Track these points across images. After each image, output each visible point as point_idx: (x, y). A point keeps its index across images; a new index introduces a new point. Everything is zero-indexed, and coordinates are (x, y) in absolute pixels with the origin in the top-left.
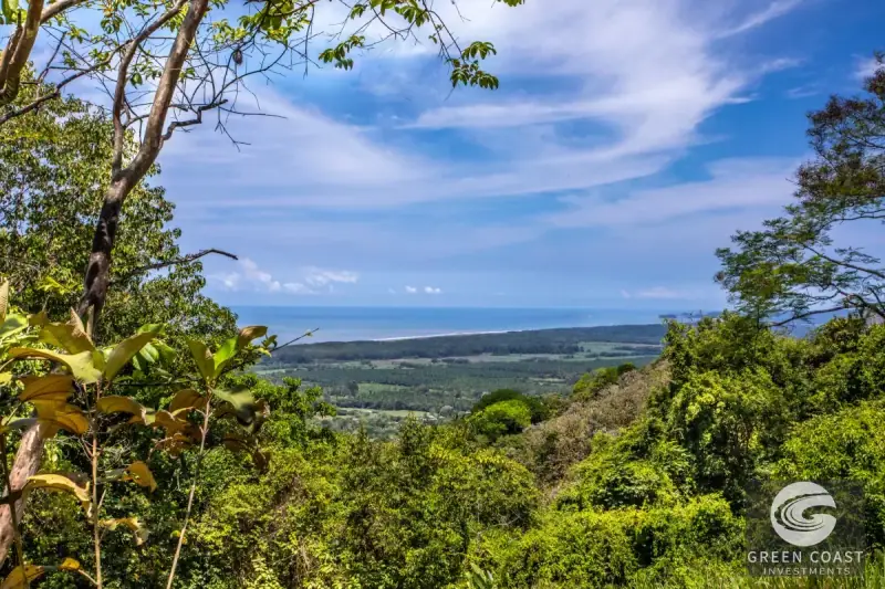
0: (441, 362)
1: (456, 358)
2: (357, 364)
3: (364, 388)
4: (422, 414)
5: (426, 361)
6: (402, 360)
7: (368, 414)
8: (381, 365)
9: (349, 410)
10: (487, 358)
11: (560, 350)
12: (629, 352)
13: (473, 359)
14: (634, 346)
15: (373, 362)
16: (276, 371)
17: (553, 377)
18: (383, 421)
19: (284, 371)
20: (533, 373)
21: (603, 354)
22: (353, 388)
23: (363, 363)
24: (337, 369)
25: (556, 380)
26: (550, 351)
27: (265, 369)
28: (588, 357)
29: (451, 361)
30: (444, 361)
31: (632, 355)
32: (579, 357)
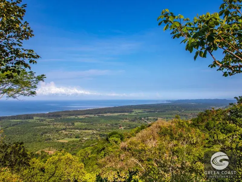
0: (96, 116)
1: (101, 115)
2: (74, 117)
3: (76, 124)
4: (92, 131)
5: (92, 116)
6: (86, 116)
7: (77, 131)
8: (81, 117)
9: (72, 130)
10: (109, 114)
11: (128, 112)
12: (146, 112)
13: (105, 115)
14: (147, 110)
15: (78, 116)
16: (51, 119)
17: (126, 120)
18: (82, 133)
19: (54, 119)
20: (121, 118)
21: (139, 113)
22: (73, 124)
23: (75, 117)
24: (68, 118)
25: (127, 120)
26: (126, 112)
27: (48, 119)
28: (135, 113)
29: (99, 115)
30: (97, 115)
31: (146, 113)
32: (133, 114)
